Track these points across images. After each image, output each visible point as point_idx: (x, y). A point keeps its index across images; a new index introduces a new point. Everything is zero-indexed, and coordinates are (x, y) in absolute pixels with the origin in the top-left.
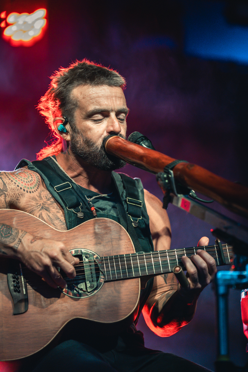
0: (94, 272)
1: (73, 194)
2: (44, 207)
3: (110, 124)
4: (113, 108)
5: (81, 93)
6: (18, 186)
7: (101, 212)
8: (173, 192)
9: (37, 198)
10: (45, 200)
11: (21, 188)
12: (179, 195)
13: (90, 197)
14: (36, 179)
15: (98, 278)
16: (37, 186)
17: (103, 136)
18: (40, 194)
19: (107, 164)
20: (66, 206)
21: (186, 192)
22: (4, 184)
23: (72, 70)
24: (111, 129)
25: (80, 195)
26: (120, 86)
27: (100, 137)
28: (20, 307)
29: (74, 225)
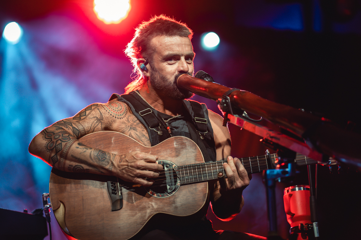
0: (173, 178)
1: (154, 117)
2: (133, 128)
3: (180, 65)
4: (183, 53)
5: (159, 42)
6: (111, 115)
7: (176, 130)
8: (230, 112)
9: (126, 122)
10: (132, 122)
11: (113, 116)
12: (235, 115)
13: (166, 119)
14: (124, 108)
15: (176, 182)
16: (125, 113)
17: (175, 74)
18: (128, 119)
19: (178, 95)
20: (149, 126)
21: (240, 113)
22: (101, 113)
23: (152, 24)
24: (182, 69)
25: (159, 118)
27: (173, 74)
28: (117, 205)
29: (155, 140)
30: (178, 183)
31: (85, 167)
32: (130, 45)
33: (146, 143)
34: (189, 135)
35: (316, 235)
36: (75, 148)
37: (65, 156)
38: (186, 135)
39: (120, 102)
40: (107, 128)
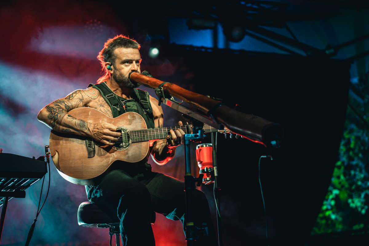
0: (127, 138)
1: (115, 99)
2: (102, 105)
3: (133, 67)
4: (134, 59)
5: (119, 51)
6: (89, 97)
7: (128, 108)
8: (163, 97)
9: (98, 102)
10: (101, 102)
11: (90, 98)
12: (166, 99)
13: (123, 101)
14: (97, 92)
15: (129, 141)
16: (97, 97)
17: (129, 72)
18: (99, 100)
19: (131, 85)
20: (112, 105)
21: (169, 97)
22: (82, 96)
23: (115, 40)
24: (133, 69)
25: (118, 100)
26: (138, 49)
27: (128, 72)
28: (91, 154)
29: (116, 114)
30: (130, 141)
31: (72, 130)
32: (100, 53)
33: (110, 115)
34: (137, 111)
35: (216, 174)
36: (66, 118)
37: (60, 123)
38: (135, 111)
39: (94, 89)
40: (86, 105)
